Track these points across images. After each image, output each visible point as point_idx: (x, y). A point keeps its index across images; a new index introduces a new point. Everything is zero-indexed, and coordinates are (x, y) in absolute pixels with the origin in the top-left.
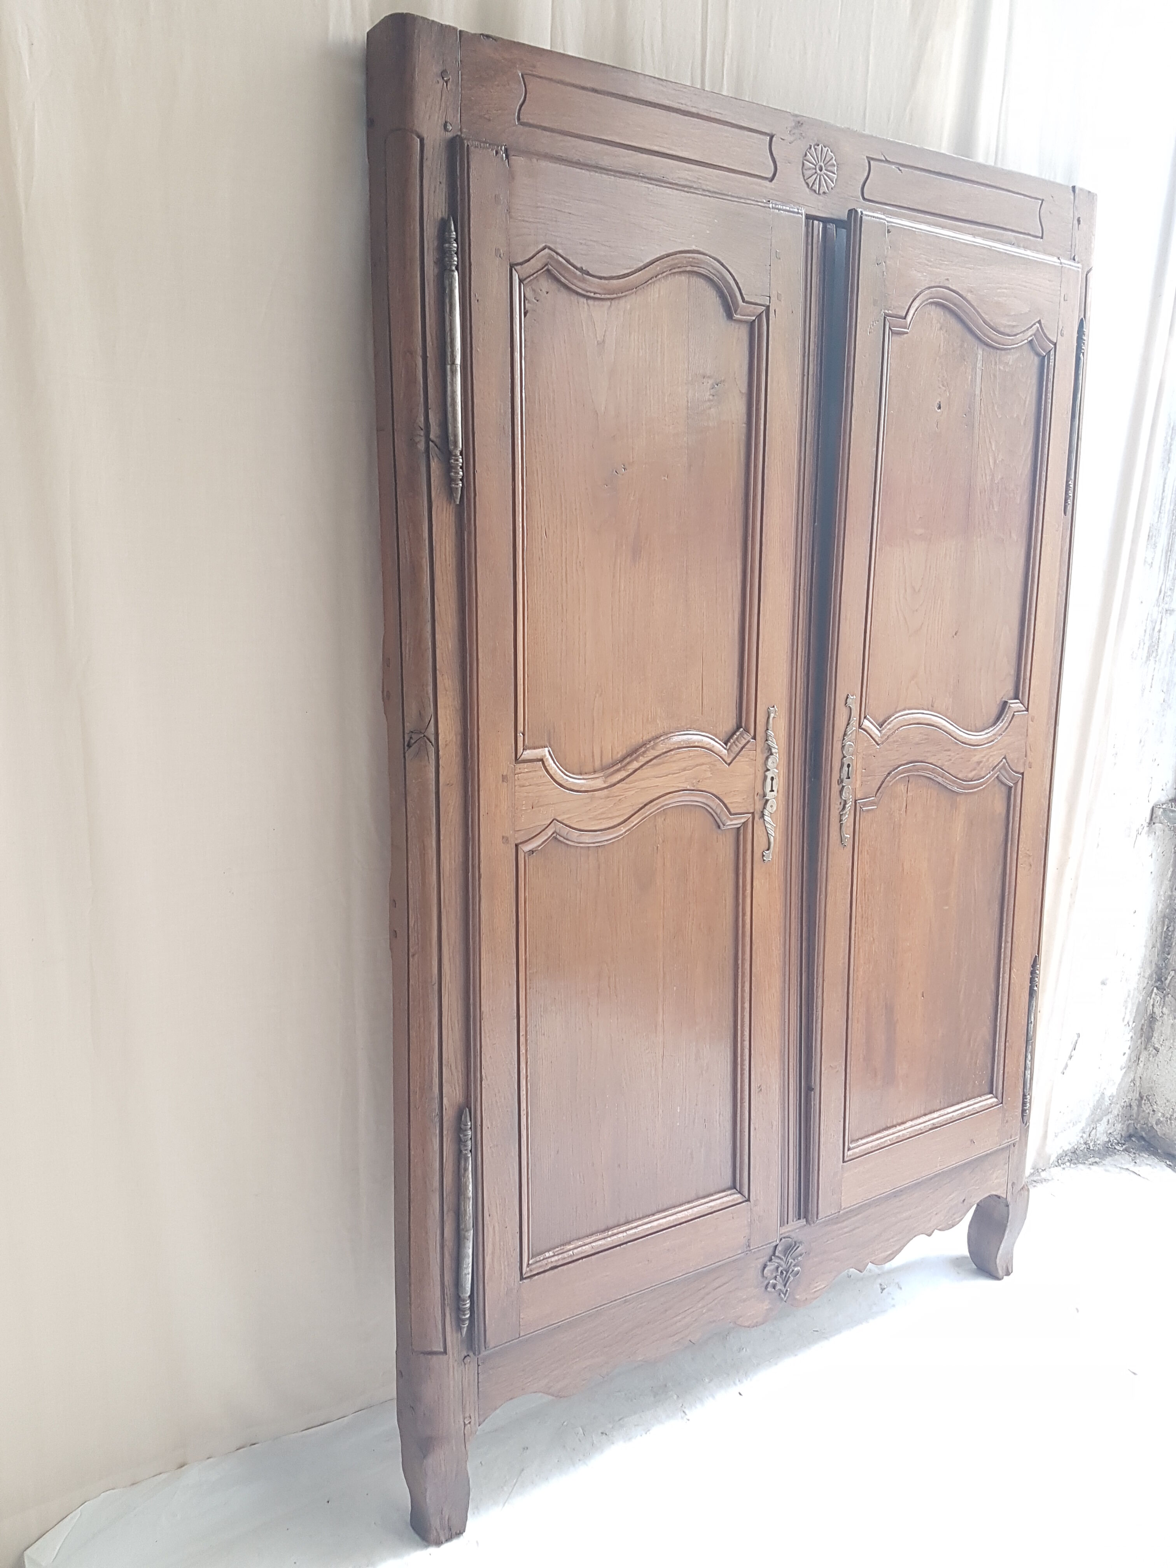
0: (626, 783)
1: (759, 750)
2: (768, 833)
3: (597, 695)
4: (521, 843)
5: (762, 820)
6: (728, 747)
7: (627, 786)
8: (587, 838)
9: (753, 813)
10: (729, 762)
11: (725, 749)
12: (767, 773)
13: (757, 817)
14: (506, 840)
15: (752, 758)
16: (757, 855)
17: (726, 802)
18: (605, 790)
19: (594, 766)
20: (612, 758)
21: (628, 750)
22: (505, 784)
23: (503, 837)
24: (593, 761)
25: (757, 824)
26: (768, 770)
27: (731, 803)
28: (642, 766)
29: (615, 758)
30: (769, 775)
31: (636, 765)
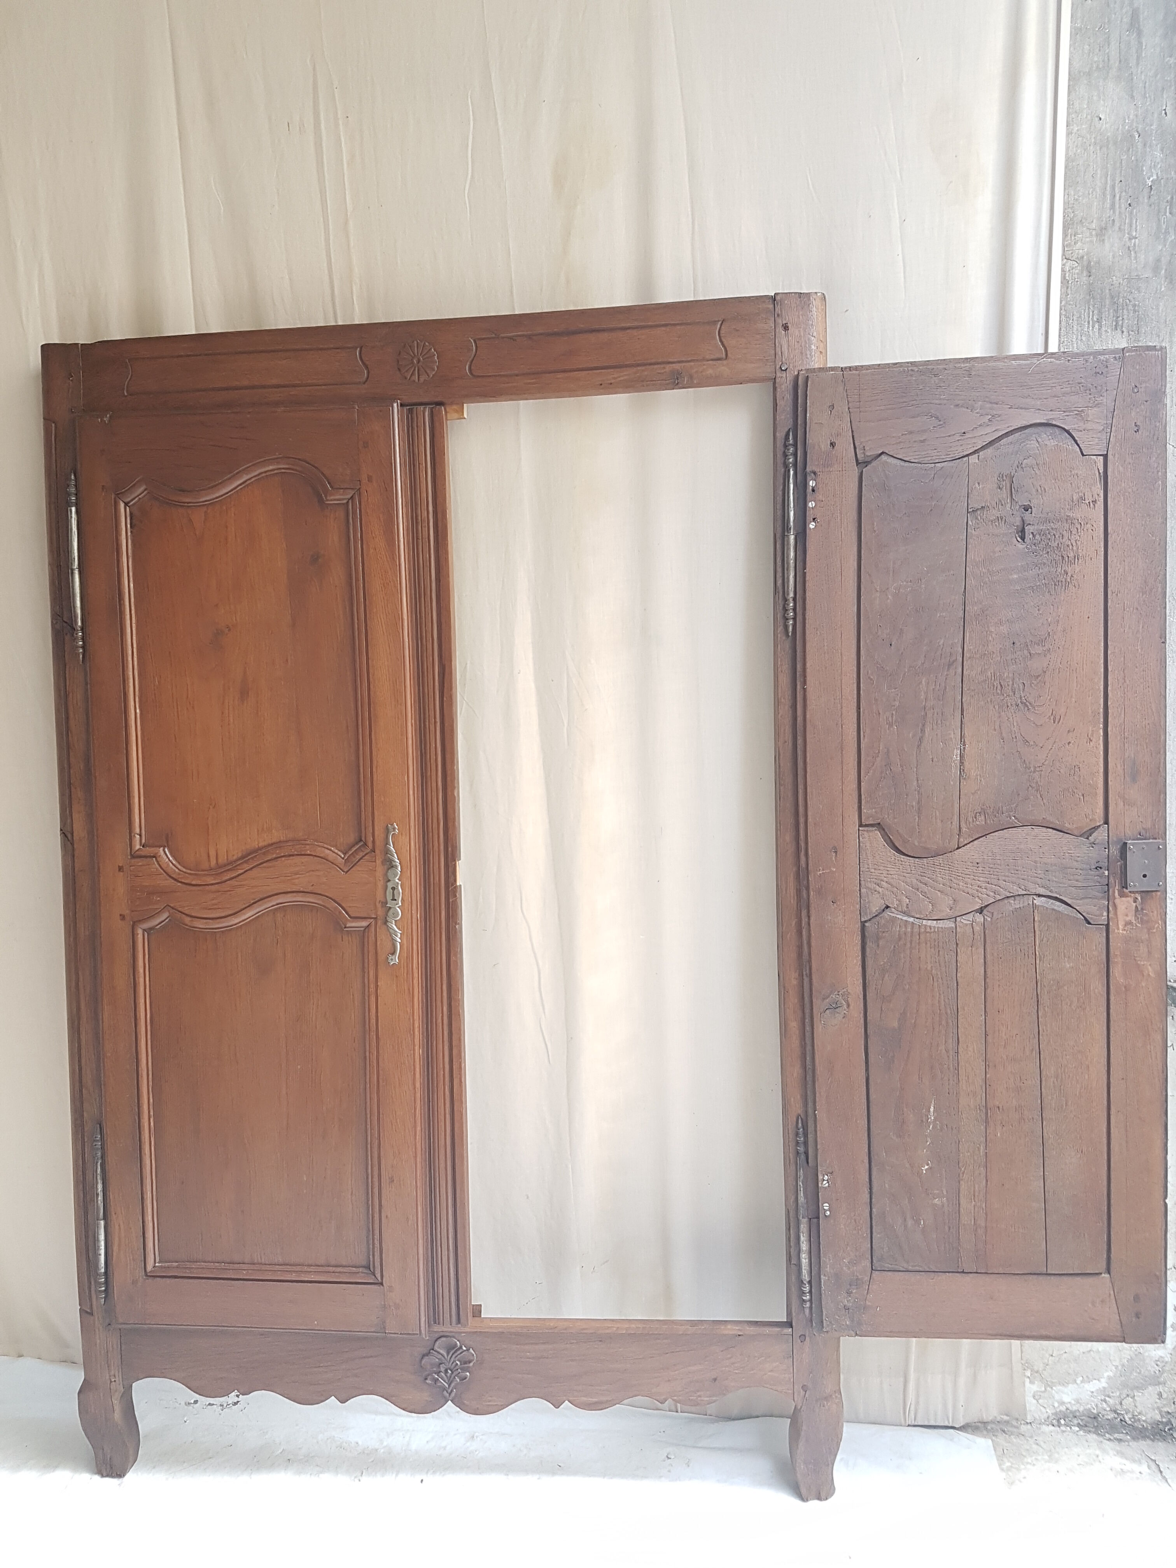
0: (236, 881)
1: (379, 862)
2: (393, 939)
3: (211, 807)
4: (140, 921)
5: (385, 926)
6: (346, 858)
7: (237, 883)
8: (199, 924)
9: (375, 918)
10: (346, 870)
11: (343, 858)
12: (389, 884)
13: (379, 923)
14: (123, 917)
15: (371, 868)
16: (381, 958)
17: (344, 905)
18: (216, 885)
19: (210, 866)
20: (227, 859)
21: (244, 853)
22: (122, 873)
23: (121, 915)
24: (209, 861)
25: (380, 929)
26: (389, 881)
27: (350, 907)
28: (251, 869)
29: (231, 859)
30: (390, 885)
31: (247, 867)
